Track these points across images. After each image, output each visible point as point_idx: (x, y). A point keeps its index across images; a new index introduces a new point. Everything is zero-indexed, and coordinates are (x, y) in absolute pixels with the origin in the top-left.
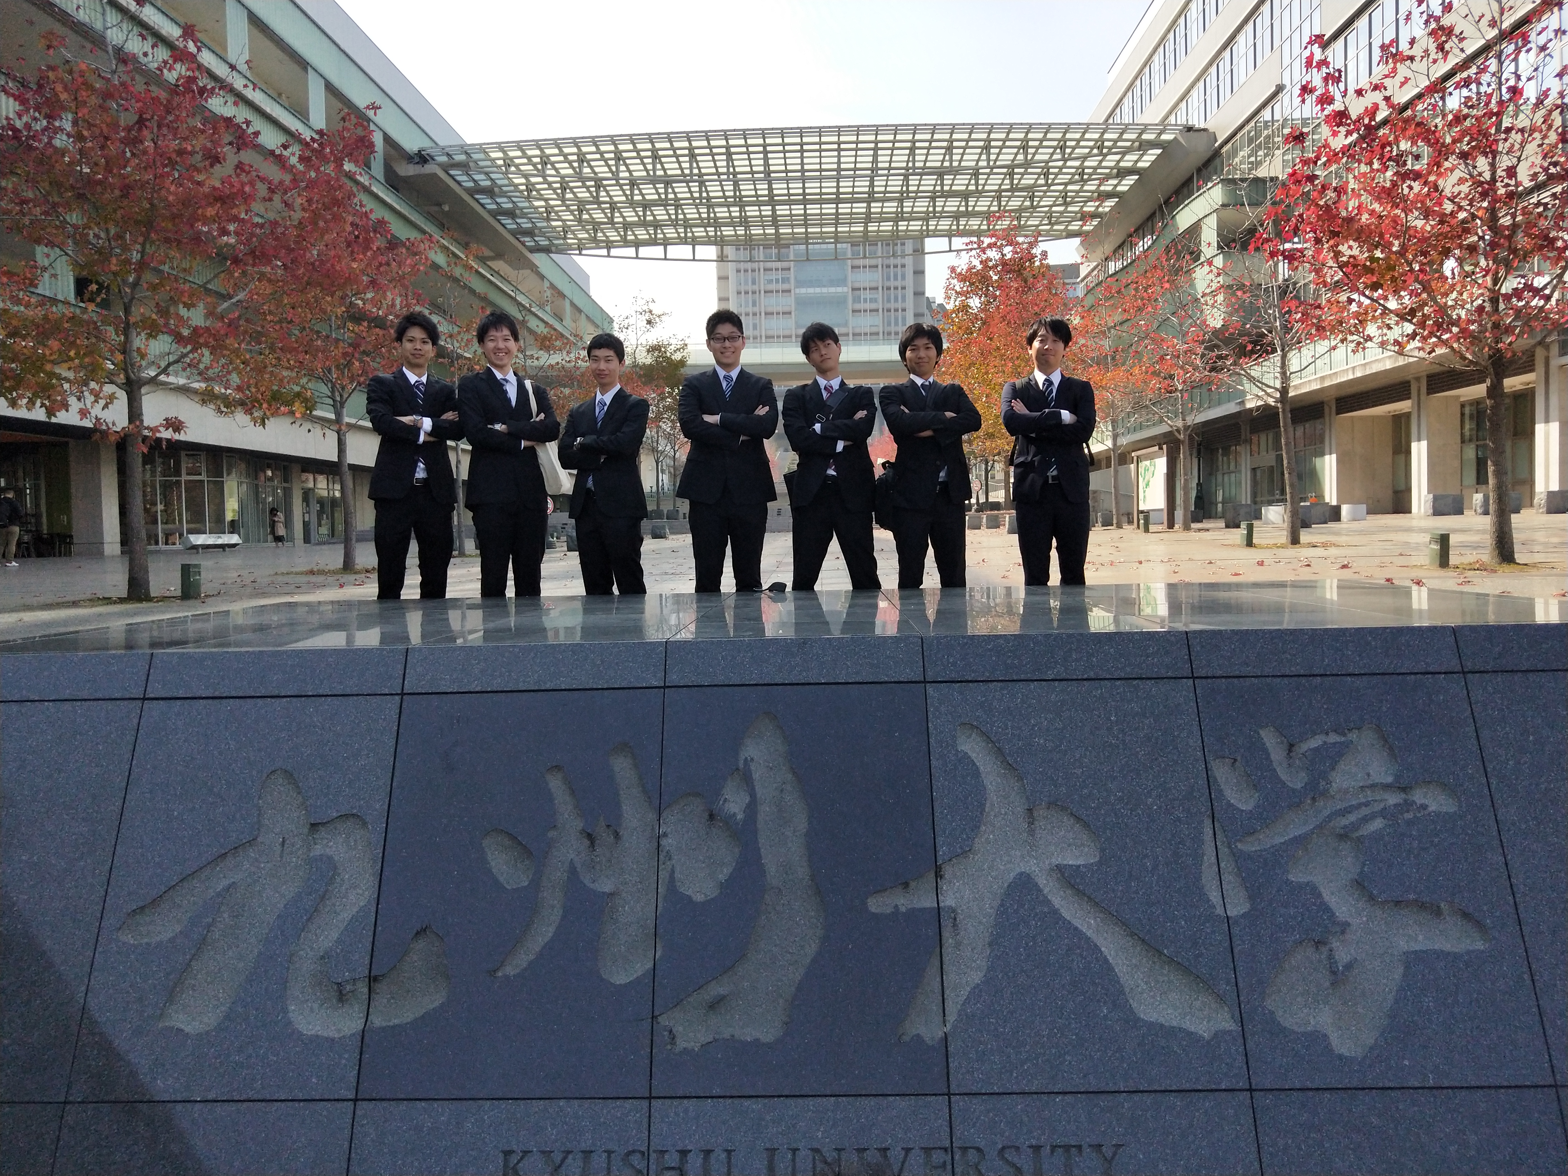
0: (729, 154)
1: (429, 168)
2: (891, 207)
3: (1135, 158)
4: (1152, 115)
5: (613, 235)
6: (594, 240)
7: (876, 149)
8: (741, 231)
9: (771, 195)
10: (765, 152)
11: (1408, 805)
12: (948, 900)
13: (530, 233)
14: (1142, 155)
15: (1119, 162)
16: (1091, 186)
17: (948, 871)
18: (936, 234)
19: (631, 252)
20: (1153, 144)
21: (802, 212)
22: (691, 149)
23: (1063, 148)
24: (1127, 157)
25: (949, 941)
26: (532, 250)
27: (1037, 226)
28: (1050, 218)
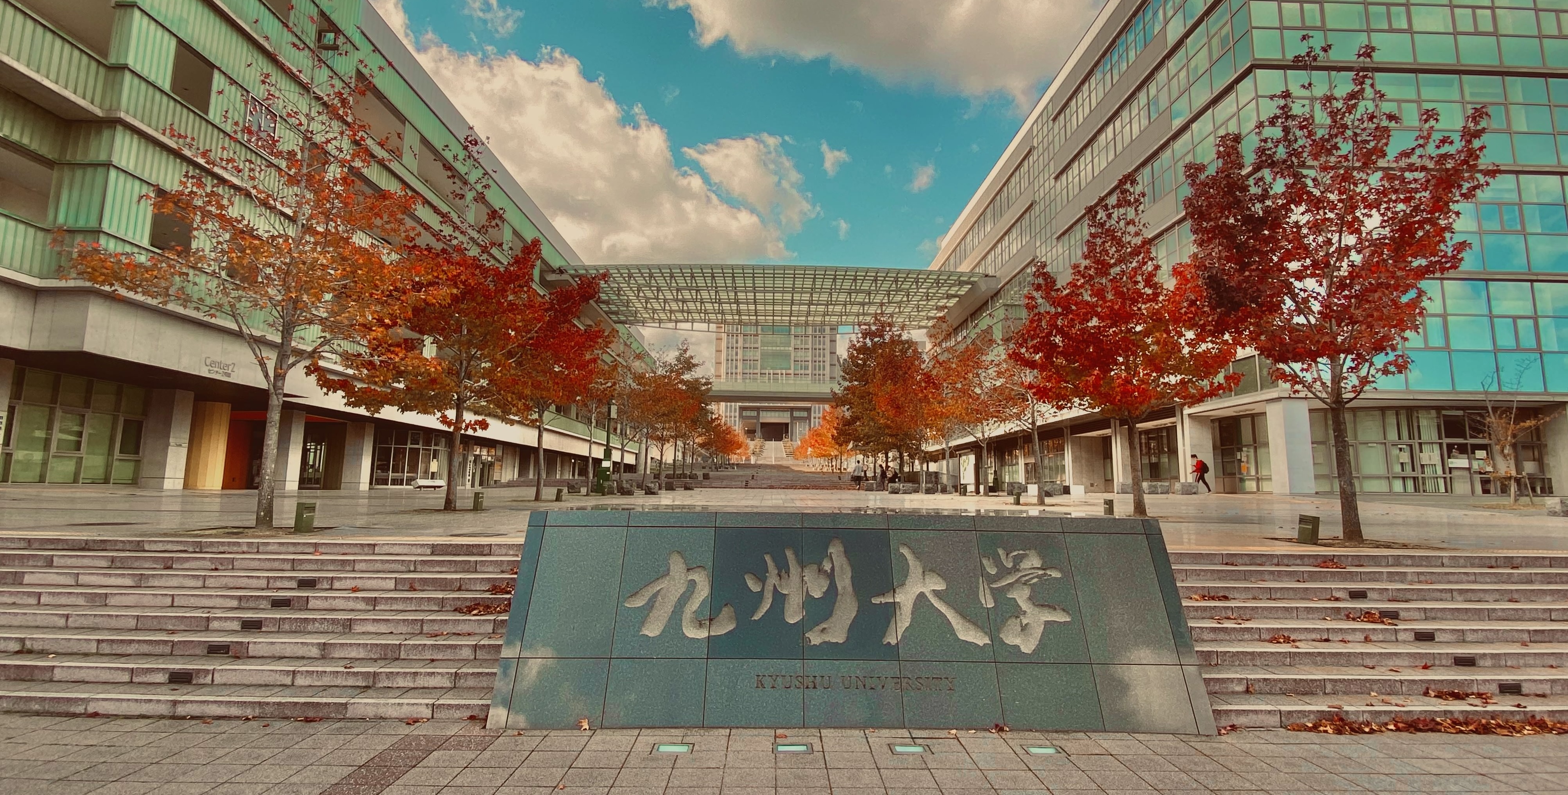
0: (733, 277)
1: (565, 277)
2: (821, 308)
3: (956, 289)
4: (965, 268)
5: (663, 316)
6: (653, 319)
7: (814, 278)
8: (737, 317)
9: (755, 299)
10: (754, 277)
11: (1045, 574)
12: (897, 600)
13: (616, 313)
14: (960, 288)
15: (947, 290)
16: (932, 303)
17: (897, 591)
18: (846, 324)
19: (673, 325)
20: (967, 283)
21: (772, 309)
22: (712, 274)
23: (917, 282)
24: (952, 288)
25: (898, 613)
26: (615, 322)
28: (909, 318)
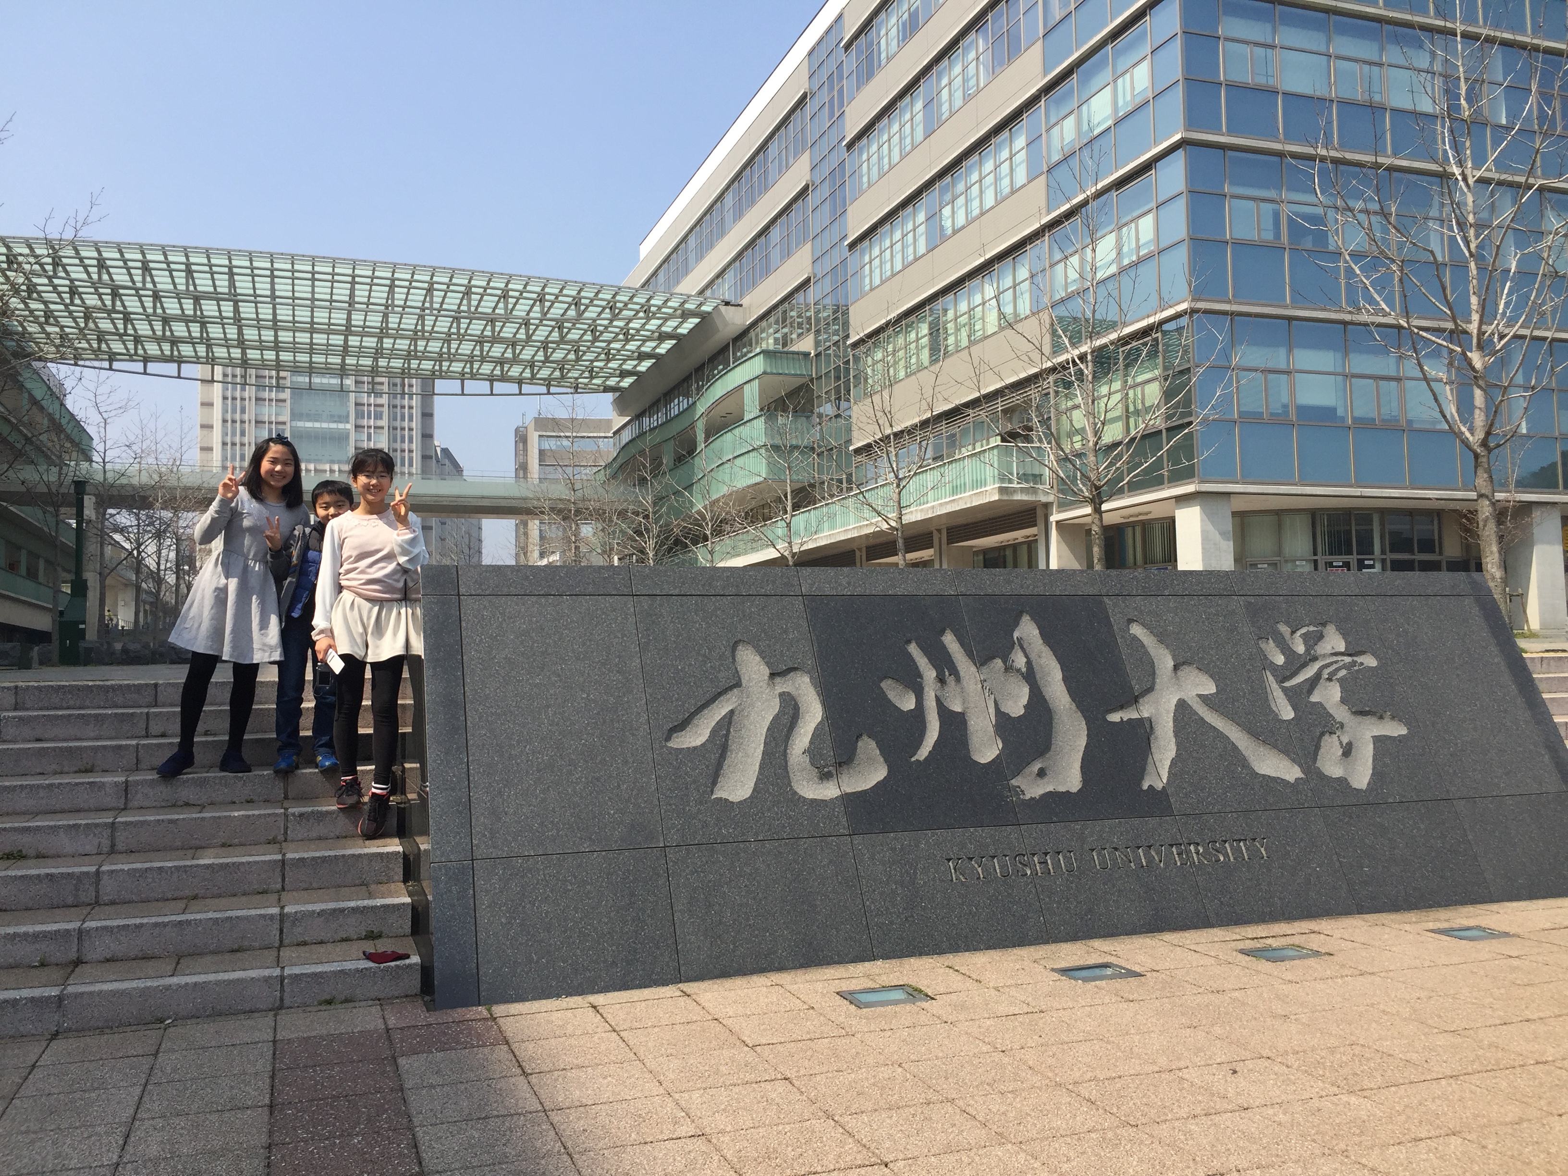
0: (231, 274)
3: (675, 324)
5: (119, 348)
6: (96, 350)
7: (353, 283)
10: (273, 277)
11: (1354, 663)
12: (1146, 715)
14: (682, 323)
15: (660, 326)
16: (632, 346)
17: (1143, 699)
18: (448, 376)
19: (139, 366)
20: (693, 314)
21: (308, 341)
22: (188, 265)
24: (669, 323)
25: (1154, 737)
26: (15, 356)
27: (577, 379)
28: (591, 371)
